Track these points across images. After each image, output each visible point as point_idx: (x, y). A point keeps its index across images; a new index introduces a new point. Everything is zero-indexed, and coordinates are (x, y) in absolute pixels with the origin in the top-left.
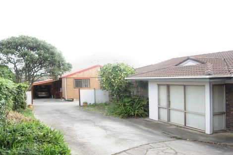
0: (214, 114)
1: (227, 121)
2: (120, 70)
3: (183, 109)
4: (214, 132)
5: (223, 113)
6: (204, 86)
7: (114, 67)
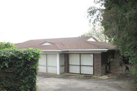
0: (61, 66)
1: (65, 69)
2: (10, 46)
3: (46, 65)
4: (61, 74)
5: (63, 66)
6: (56, 54)
7: (6, 44)
